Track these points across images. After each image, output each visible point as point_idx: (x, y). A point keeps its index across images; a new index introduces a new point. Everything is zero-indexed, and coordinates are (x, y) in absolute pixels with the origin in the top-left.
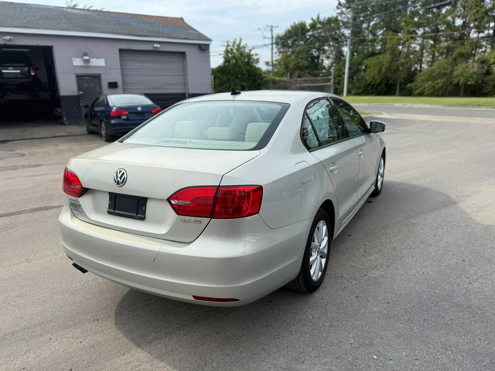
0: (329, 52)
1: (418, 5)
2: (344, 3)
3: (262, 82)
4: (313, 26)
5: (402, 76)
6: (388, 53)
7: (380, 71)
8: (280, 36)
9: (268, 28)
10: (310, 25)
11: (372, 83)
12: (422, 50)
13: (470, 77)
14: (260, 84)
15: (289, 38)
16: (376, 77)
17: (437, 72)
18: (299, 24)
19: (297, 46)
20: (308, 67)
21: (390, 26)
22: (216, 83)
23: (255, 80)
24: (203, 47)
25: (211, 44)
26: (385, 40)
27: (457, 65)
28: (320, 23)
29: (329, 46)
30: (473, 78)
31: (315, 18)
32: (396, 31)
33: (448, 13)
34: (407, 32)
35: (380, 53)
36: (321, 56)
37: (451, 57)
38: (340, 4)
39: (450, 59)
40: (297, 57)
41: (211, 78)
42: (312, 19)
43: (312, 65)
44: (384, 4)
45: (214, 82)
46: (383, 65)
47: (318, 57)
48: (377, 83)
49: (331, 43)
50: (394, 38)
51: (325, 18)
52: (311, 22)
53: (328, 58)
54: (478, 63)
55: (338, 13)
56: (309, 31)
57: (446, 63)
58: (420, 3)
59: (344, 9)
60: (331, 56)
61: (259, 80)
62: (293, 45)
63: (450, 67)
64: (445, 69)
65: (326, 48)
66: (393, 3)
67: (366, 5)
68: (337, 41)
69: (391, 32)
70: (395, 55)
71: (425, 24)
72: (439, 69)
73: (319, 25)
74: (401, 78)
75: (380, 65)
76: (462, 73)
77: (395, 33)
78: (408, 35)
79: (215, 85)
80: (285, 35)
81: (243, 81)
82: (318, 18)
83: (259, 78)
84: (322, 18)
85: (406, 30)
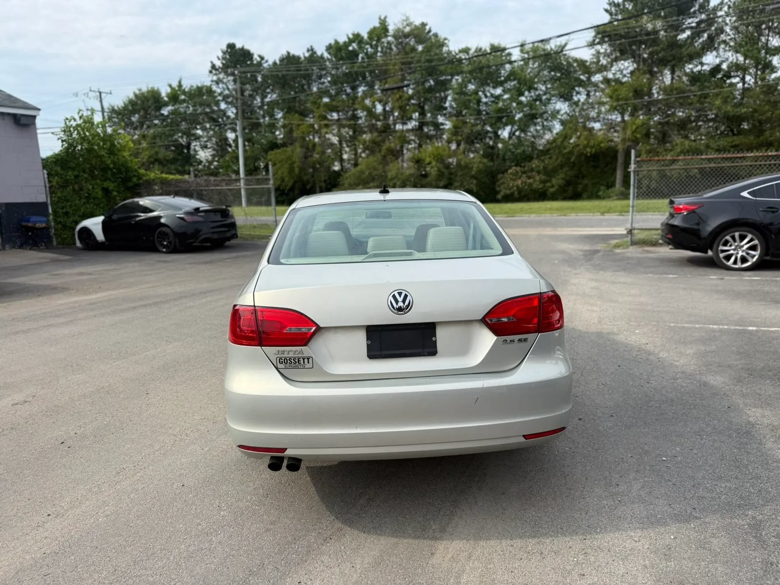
0: (205, 139)
1: (326, 81)
2: (220, 68)
3: (141, 181)
4: (174, 97)
5: (323, 179)
6: (297, 145)
7: (291, 170)
8: (116, 108)
9: (91, 94)
10: (168, 96)
11: (281, 188)
12: (340, 142)
13: (407, 180)
14: (137, 185)
15: (133, 112)
16: (286, 179)
17: (367, 173)
18: (149, 92)
19: (149, 127)
20: (173, 161)
21: (294, 106)
22: (54, 184)
23: (127, 180)
24: (23, 121)
25: (39, 115)
26: (290, 126)
27: (387, 164)
28: (184, 93)
29: (204, 129)
30: (410, 181)
31: (175, 84)
32: (304, 114)
33: (365, 95)
34: (319, 117)
35: (284, 145)
36: (194, 144)
37: (379, 154)
38: (213, 67)
39: (379, 156)
40: (152, 144)
41: (44, 174)
42: (170, 86)
43: (180, 158)
44: (280, 74)
45: (50, 182)
46: (294, 163)
47: (188, 147)
48: (288, 188)
49: (208, 126)
50: (303, 124)
51: (192, 86)
52: (169, 90)
53: (204, 147)
54: (413, 162)
55: (212, 81)
56: (166, 104)
57: (375, 161)
58: (329, 79)
59: (221, 76)
60: (209, 145)
61: (135, 180)
62: (142, 124)
63: (381, 166)
64: (375, 169)
65: (199, 132)
66: (293, 74)
67: (255, 74)
68: (217, 124)
69: (297, 115)
70: (307, 148)
71: (340, 108)
72: (369, 169)
73: (183, 97)
74: (320, 181)
75: (290, 162)
76: (397, 174)
77: (302, 117)
78: (321, 121)
79: (50, 187)
80: (125, 108)
81: (105, 180)
82: (180, 86)
83: (134, 176)
84: (187, 85)
85: (317, 115)
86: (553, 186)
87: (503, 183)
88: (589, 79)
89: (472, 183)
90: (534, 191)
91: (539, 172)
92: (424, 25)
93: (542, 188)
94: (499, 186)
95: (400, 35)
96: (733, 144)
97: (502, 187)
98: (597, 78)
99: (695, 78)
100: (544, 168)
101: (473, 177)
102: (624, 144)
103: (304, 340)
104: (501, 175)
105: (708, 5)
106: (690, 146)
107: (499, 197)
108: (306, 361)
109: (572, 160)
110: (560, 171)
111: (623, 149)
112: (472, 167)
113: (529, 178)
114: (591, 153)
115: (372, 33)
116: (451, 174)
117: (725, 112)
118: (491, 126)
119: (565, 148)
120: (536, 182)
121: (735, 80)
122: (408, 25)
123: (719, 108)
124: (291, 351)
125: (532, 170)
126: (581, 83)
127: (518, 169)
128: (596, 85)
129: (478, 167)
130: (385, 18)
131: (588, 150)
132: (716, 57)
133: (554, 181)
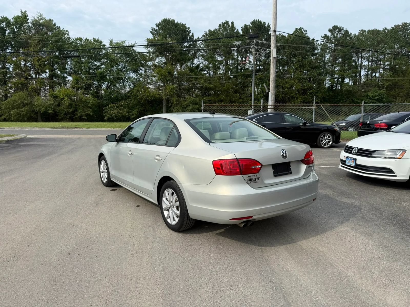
86: (133, 115)
87: (107, 112)
88: (146, 63)
89: (89, 111)
90: (124, 117)
91: (125, 107)
92: (50, 20)
93: (128, 115)
94: (104, 113)
95: (36, 24)
96: (209, 100)
97: (106, 114)
98: (150, 63)
99: (191, 70)
100: (128, 105)
101: (89, 107)
102: (166, 97)
103: (258, 171)
104: (105, 108)
105: (193, 38)
106: (193, 99)
107: (106, 118)
108: (258, 179)
109: (142, 102)
110: (136, 108)
111: (165, 99)
112: (89, 102)
113: (120, 110)
114: (151, 100)
115: (17, 19)
116: (76, 105)
117: (205, 86)
118: (97, 81)
119: (138, 96)
120: (125, 112)
121: (206, 72)
122: (41, 19)
123: (203, 84)
124: (253, 176)
125: (122, 106)
126: (143, 65)
127: (114, 105)
128: (149, 67)
129: (93, 102)
130: (25, 12)
131: (150, 98)
132: (198, 61)
133: (134, 112)
